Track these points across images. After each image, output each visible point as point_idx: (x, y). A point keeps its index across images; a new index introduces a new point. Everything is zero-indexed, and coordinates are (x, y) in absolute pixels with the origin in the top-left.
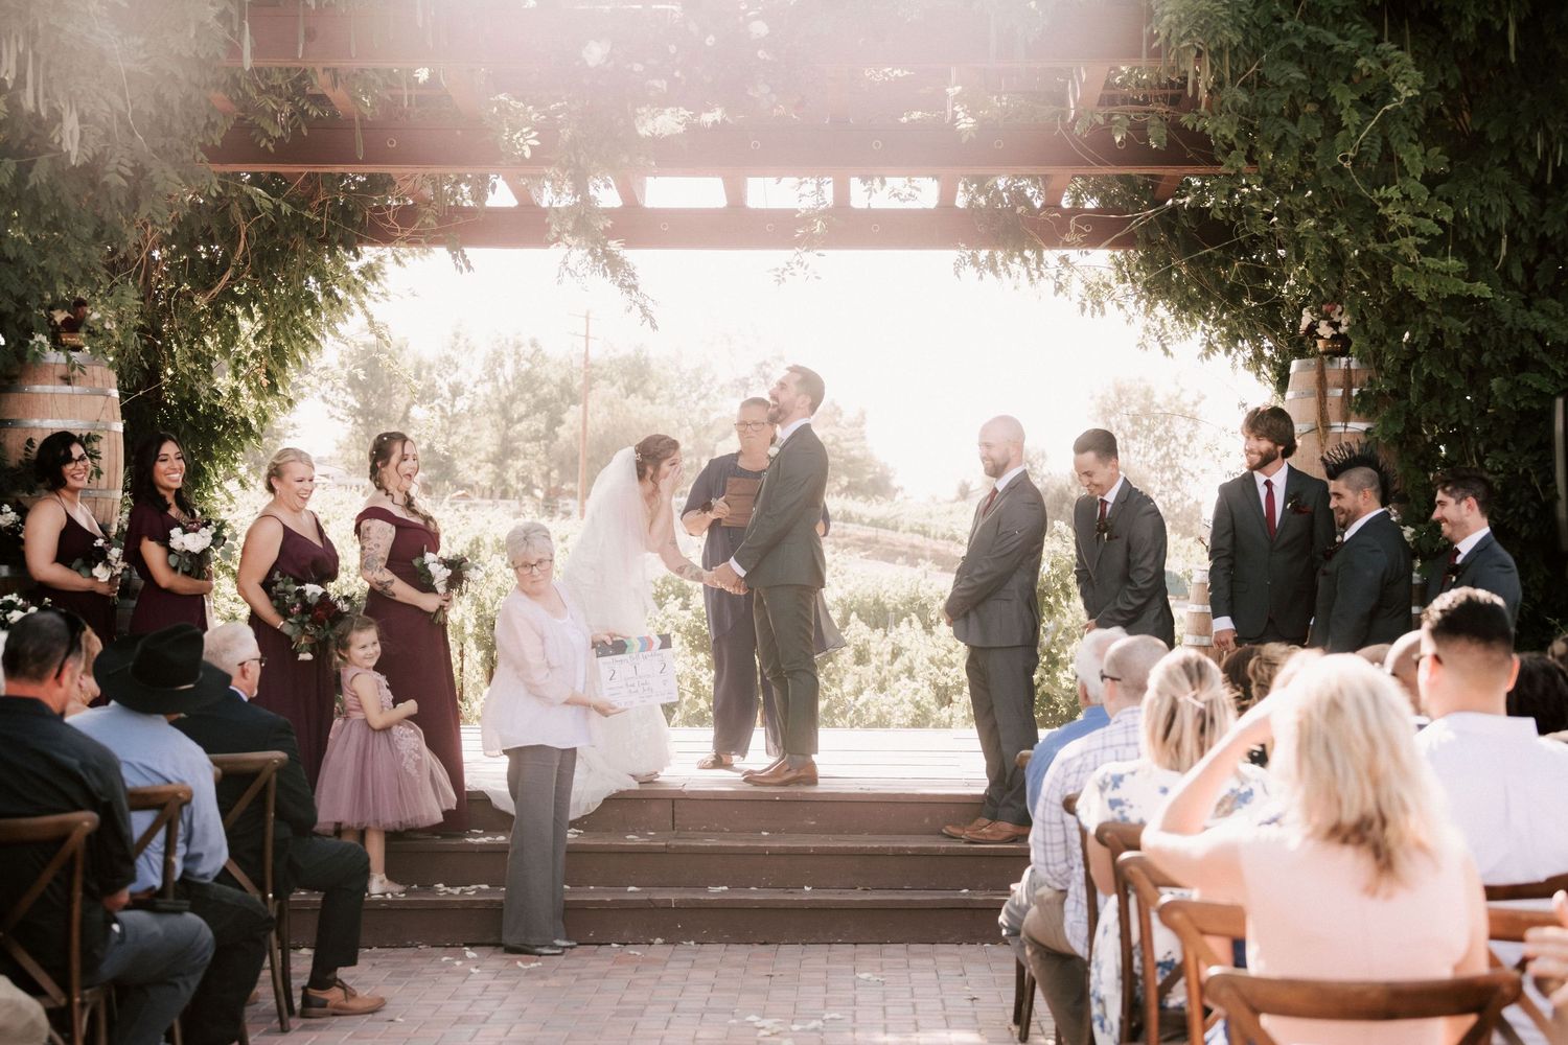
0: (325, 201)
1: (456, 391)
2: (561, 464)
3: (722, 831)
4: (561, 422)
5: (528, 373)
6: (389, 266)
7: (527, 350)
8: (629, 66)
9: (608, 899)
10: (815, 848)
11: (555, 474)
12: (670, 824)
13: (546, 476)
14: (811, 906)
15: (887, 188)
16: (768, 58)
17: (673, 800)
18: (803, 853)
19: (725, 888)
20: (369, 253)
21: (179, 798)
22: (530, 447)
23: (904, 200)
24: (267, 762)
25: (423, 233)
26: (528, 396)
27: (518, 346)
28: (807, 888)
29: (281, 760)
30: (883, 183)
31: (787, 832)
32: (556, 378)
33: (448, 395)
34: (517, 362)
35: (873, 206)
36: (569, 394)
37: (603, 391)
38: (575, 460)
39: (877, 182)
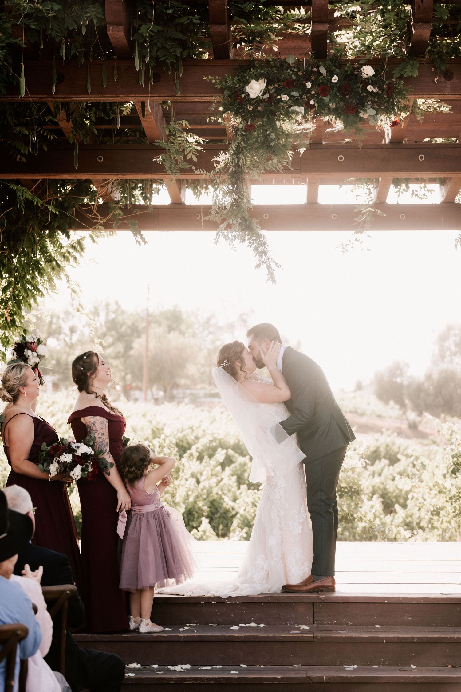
0: (50, 200)
1: (72, 330)
2: (133, 373)
3: (348, 624)
4: (131, 348)
5: (113, 320)
6: (87, 243)
7: (113, 307)
8: (279, 97)
9: (279, 677)
10: (418, 638)
11: (129, 377)
12: (312, 620)
13: (124, 378)
14: (422, 681)
15: (410, 191)
16: (375, 91)
17: (313, 603)
18: (409, 642)
19: (356, 666)
20: (76, 235)
21: (18, 635)
22: (115, 362)
23: (422, 198)
24: (63, 592)
25: (113, 220)
26: (113, 333)
27: (107, 305)
28: (413, 666)
29: (71, 591)
30: (408, 187)
31: (392, 625)
32: (129, 322)
33: (68, 332)
34: (107, 314)
35: (400, 203)
36: (135, 331)
37: (156, 330)
38: (141, 369)
39: (404, 186)
